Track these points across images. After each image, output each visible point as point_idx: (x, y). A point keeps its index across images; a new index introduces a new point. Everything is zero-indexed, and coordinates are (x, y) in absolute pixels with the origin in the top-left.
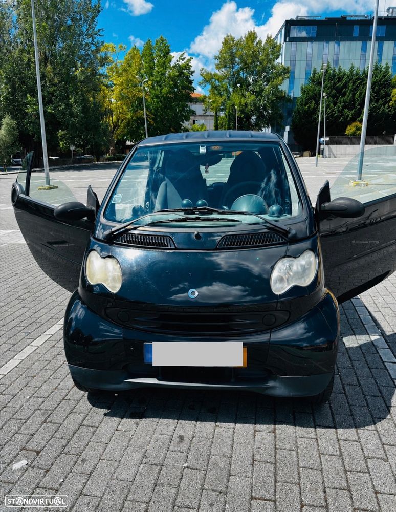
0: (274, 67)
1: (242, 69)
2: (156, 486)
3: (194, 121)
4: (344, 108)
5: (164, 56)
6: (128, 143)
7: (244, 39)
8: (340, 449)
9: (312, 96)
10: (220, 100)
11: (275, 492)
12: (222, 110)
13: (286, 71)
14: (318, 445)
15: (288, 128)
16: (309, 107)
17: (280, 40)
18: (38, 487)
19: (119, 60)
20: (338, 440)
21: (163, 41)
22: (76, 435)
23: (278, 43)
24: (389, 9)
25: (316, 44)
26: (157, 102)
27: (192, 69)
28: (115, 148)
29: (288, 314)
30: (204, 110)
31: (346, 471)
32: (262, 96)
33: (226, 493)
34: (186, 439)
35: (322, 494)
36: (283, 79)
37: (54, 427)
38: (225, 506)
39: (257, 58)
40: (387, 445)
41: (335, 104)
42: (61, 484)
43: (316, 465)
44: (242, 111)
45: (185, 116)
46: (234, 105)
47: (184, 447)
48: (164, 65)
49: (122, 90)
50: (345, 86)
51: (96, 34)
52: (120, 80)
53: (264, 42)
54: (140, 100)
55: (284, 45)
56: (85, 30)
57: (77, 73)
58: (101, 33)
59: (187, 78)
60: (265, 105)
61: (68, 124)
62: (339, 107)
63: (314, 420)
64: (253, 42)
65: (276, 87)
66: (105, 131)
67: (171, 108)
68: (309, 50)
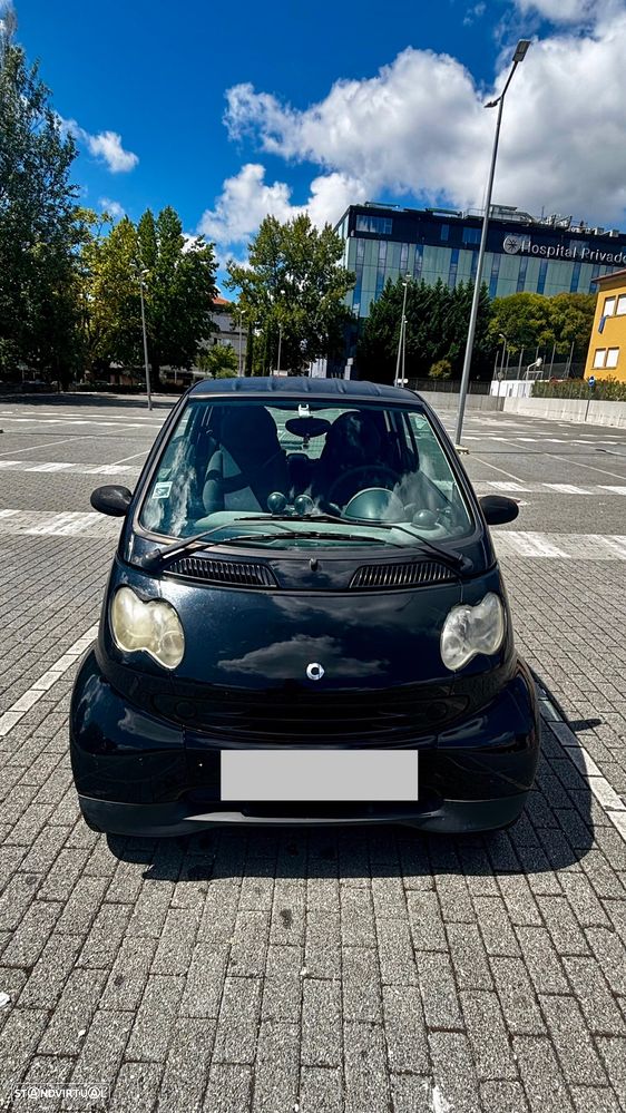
0: (334, 271)
1: (288, 268)
2: (259, 1023)
3: (216, 340)
4: (427, 338)
5: (172, 236)
6: (113, 365)
7: (291, 225)
8: (541, 914)
9: (385, 317)
10: (256, 312)
11: (461, 1010)
12: (259, 327)
13: (350, 278)
14: (506, 908)
15: (350, 361)
16: (381, 334)
17: (342, 233)
18: (37, 1055)
19: (101, 235)
20: (534, 897)
21: (171, 214)
22: (97, 925)
23: (340, 238)
25: (391, 245)
26: (160, 306)
27: (214, 261)
28: (93, 371)
29: (466, 700)
30: (231, 325)
31: (559, 957)
32: (316, 312)
33: (383, 1025)
34: (295, 917)
35: (535, 1007)
36: (347, 289)
37: (53, 909)
38: (386, 1052)
39: (309, 255)
40: (605, 898)
41: (415, 333)
42: (82, 1042)
43: (513, 950)
44: (287, 331)
45: (203, 331)
46: (276, 321)
47: (293, 934)
48: (173, 251)
49: (106, 282)
50: (429, 308)
51: (66, 193)
52: (104, 267)
53: (320, 233)
54: (135, 301)
55: (347, 241)
56: (48, 184)
57: (35, 250)
58: (75, 192)
59: (207, 274)
60: (320, 324)
61: (18, 330)
62: (420, 337)
63: (490, 861)
64: (304, 231)
65: (336, 301)
66: (78, 344)
67: (182, 317)
68: (382, 253)
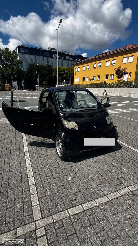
0: (17, 61)
1: (5, 60)
7: (4, 49)
9: (30, 71)
13: (21, 63)
15: (23, 81)
16: (30, 75)
24: (49, 48)
25: (29, 55)
32: (14, 70)
34: (96, 161)
53: (12, 52)
60: (15, 73)
64: (8, 51)
65: (18, 67)
68: (27, 57)
